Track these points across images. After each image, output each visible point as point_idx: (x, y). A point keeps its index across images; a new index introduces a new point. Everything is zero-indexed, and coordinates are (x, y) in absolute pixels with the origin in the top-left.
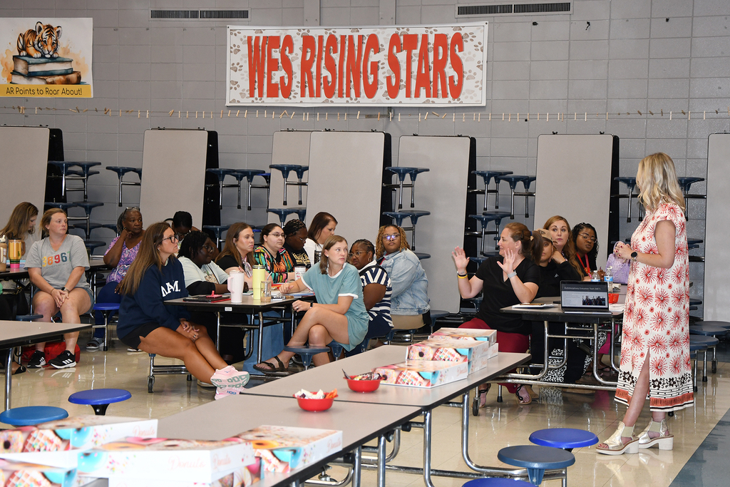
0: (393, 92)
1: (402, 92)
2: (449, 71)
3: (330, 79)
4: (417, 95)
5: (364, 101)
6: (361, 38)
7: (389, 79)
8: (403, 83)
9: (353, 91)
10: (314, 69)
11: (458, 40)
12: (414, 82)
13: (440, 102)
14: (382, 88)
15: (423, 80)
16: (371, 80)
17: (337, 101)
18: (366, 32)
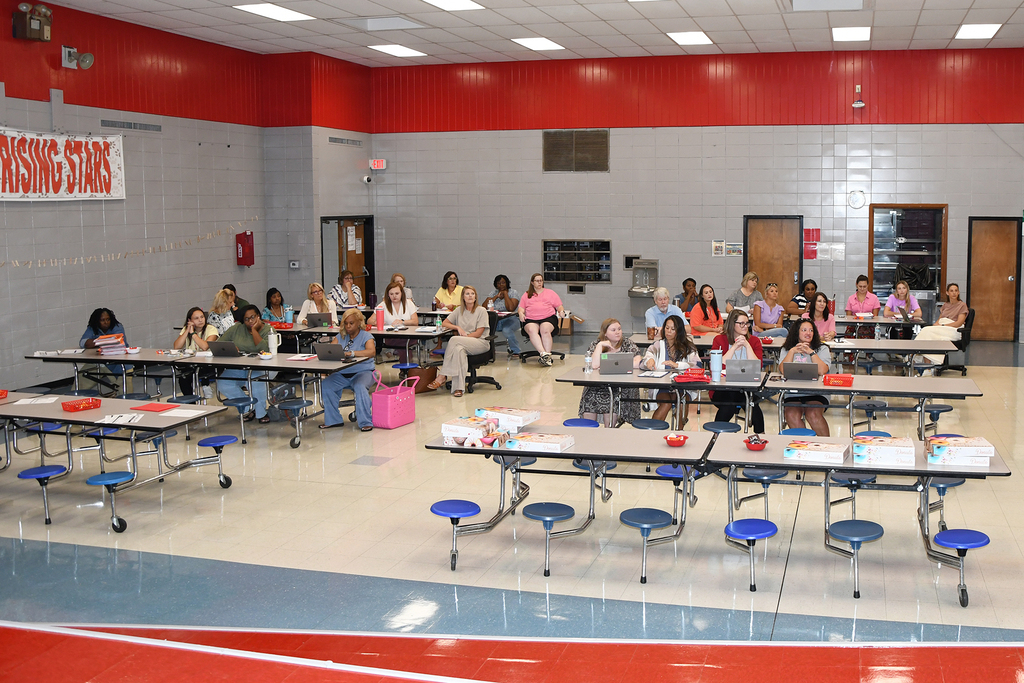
0: (71, 189)
1: (77, 188)
2: (103, 172)
3: (27, 176)
4: (85, 191)
5: (52, 196)
6: (45, 141)
7: (69, 176)
8: (77, 181)
9: (44, 187)
10: (13, 167)
11: (107, 145)
12: (83, 180)
13: (100, 196)
14: (64, 185)
15: (89, 180)
16: (57, 179)
17: (32, 197)
18: (48, 137)
